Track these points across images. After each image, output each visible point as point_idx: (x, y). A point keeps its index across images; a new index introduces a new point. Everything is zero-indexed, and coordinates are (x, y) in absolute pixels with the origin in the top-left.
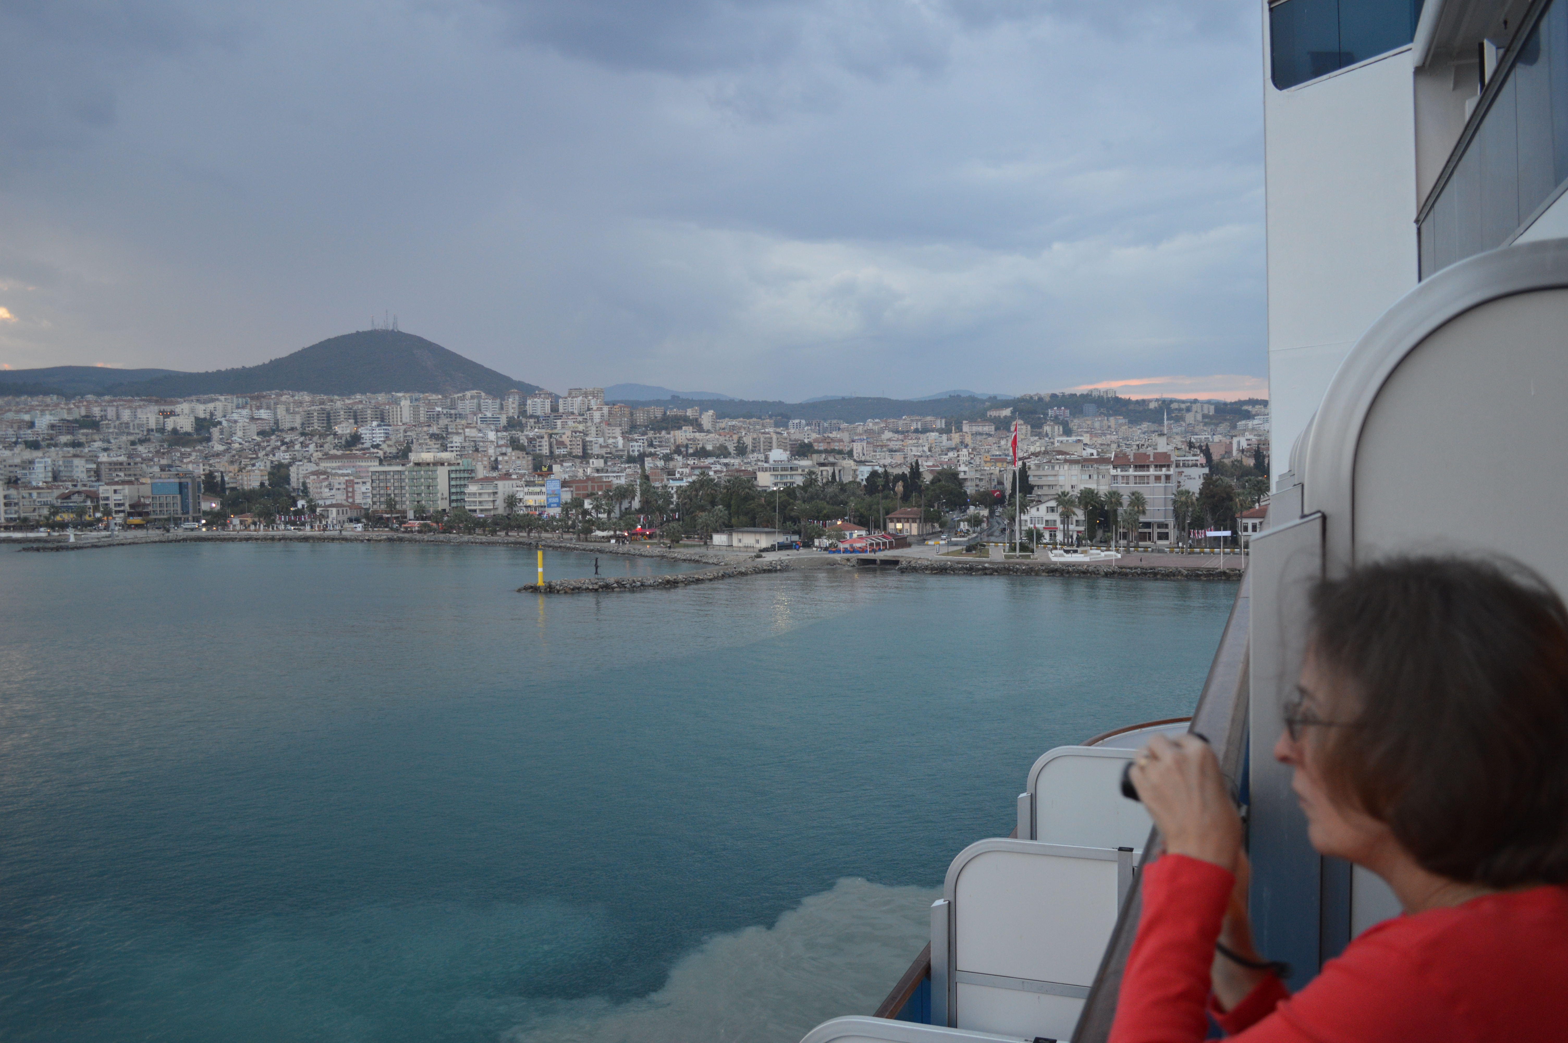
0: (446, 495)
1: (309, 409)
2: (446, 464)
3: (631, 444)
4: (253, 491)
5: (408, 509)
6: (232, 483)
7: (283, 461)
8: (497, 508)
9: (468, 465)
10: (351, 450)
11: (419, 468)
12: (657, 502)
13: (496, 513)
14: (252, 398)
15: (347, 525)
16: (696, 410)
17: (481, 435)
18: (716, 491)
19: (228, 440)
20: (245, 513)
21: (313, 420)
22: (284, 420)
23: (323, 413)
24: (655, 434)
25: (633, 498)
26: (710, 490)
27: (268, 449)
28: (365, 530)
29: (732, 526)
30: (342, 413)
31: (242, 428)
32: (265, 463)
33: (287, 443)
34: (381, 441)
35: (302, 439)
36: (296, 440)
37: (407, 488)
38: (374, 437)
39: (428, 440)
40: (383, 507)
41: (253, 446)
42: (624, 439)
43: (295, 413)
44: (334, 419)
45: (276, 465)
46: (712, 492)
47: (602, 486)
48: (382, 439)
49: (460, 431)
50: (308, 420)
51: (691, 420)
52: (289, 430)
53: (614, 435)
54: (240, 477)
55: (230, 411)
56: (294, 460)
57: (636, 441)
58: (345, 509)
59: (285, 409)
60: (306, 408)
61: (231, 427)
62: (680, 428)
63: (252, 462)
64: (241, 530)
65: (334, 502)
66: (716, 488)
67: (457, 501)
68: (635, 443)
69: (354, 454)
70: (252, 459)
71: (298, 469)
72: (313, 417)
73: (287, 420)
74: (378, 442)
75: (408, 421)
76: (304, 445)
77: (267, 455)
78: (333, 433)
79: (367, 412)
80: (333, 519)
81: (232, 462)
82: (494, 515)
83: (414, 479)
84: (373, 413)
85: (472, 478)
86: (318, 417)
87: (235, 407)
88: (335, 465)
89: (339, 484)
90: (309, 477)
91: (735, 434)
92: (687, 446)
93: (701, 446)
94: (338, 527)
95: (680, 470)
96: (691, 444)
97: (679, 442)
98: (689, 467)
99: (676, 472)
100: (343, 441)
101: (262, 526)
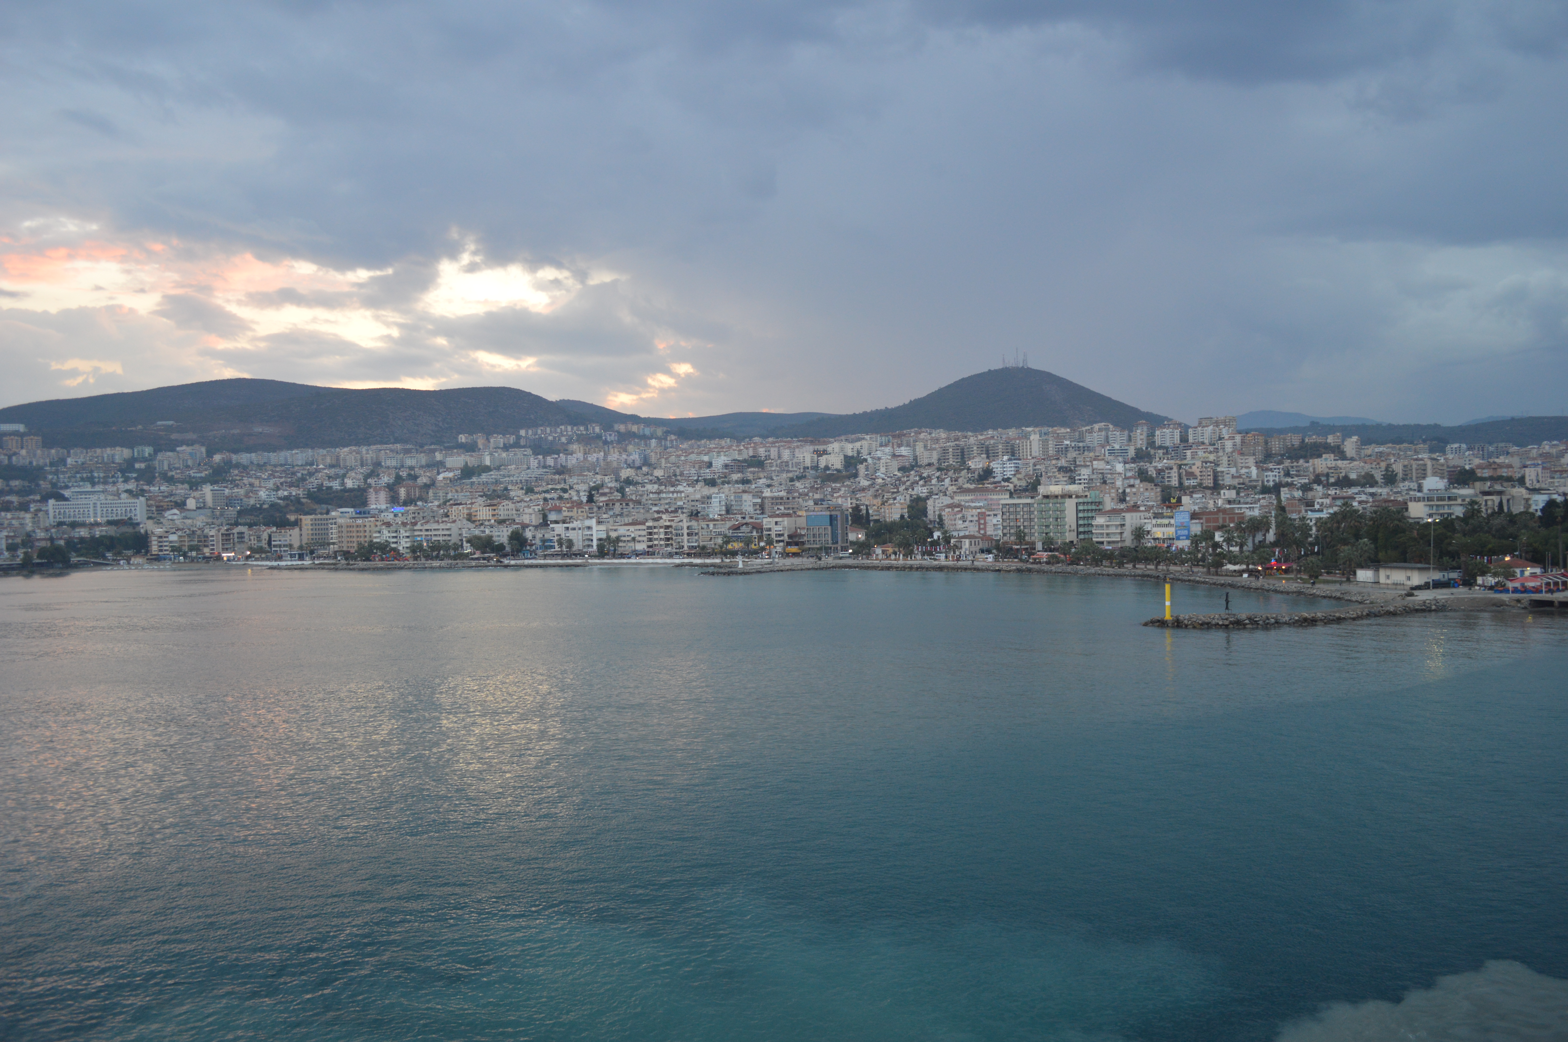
0: (1074, 527)
1: (944, 445)
2: (1074, 496)
3: (1266, 474)
4: (893, 523)
5: (1036, 541)
6: (876, 515)
7: (921, 495)
8: (1124, 541)
9: (1096, 497)
10: (983, 484)
11: (1048, 500)
12: (1294, 534)
13: (1124, 545)
14: (894, 436)
15: (978, 555)
16: (1339, 437)
17: (1109, 467)
18: (1360, 523)
19: (872, 475)
20: (886, 543)
21: (949, 456)
22: (922, 456)
23: (958, 449)
24: (1292, 463)
25: (1268, 531)
26: (1353, 522)
27: (908, 483)
28: (995, 561)
29: (1379, 561)
30: (975, 448)
31: (885, 465)
32: (905, 497)
33: (924, 478)
34: (1012, 475)
35: (938, 474)
36: (933, 474)
37: (1036, 520)
38: (1004, 471)
39: (1057, 473)
40: (1013, 538)
41: (894, 481)
42: (1258, 469)
43: (932, 449)
45: (915, 498)
46: (1356, 524)
47: (1234, 518)
48: (1013, 473)
49: (1088, 464)
50: (944, 456)
51: (1333, 448)
53: (1247, 465)
54: (883, 510)
55: (874, 449)
56: (931, 494)
57: (1271, 470)
58: (977, 540)
59: (923, 446)
60: (942, 445)
61: (875, 464)
62: (1320, 456)
63: (893, 496)
64: (883, 559)
65: (967, 533)
66: (1360, 520)
67: (1084, 533)
68: (1270, 473)
69: (986, 487)
70: (893, 493)
71: (935, 502)
72: (948, 453)
73: (925, 456)
74: (1008, 476)
75: (1037, 454)
76: (940, 479)
77: (907, 489)
78: (966, 467)
79: (998, 447)
80: (966, 550)
81: (876, 496)
82: (1122, 547)
83: (1042, 511)
84: (1004, 448)
85: (1100, 510)
86: (953, 453)
87: (879, 445)
88: (968, 498)
89: (972, 516)
90: (944, 510)
91: (1383, 461)
92: (1327, 475)
93: (1343, 474)
94: (970, 558)
95: (1320, 501)
96: (1333, 473)
97: (1319, 470)
98: (1330, 498)
99: (1316, 503)
100: (976, 475)
101: (901, 556)
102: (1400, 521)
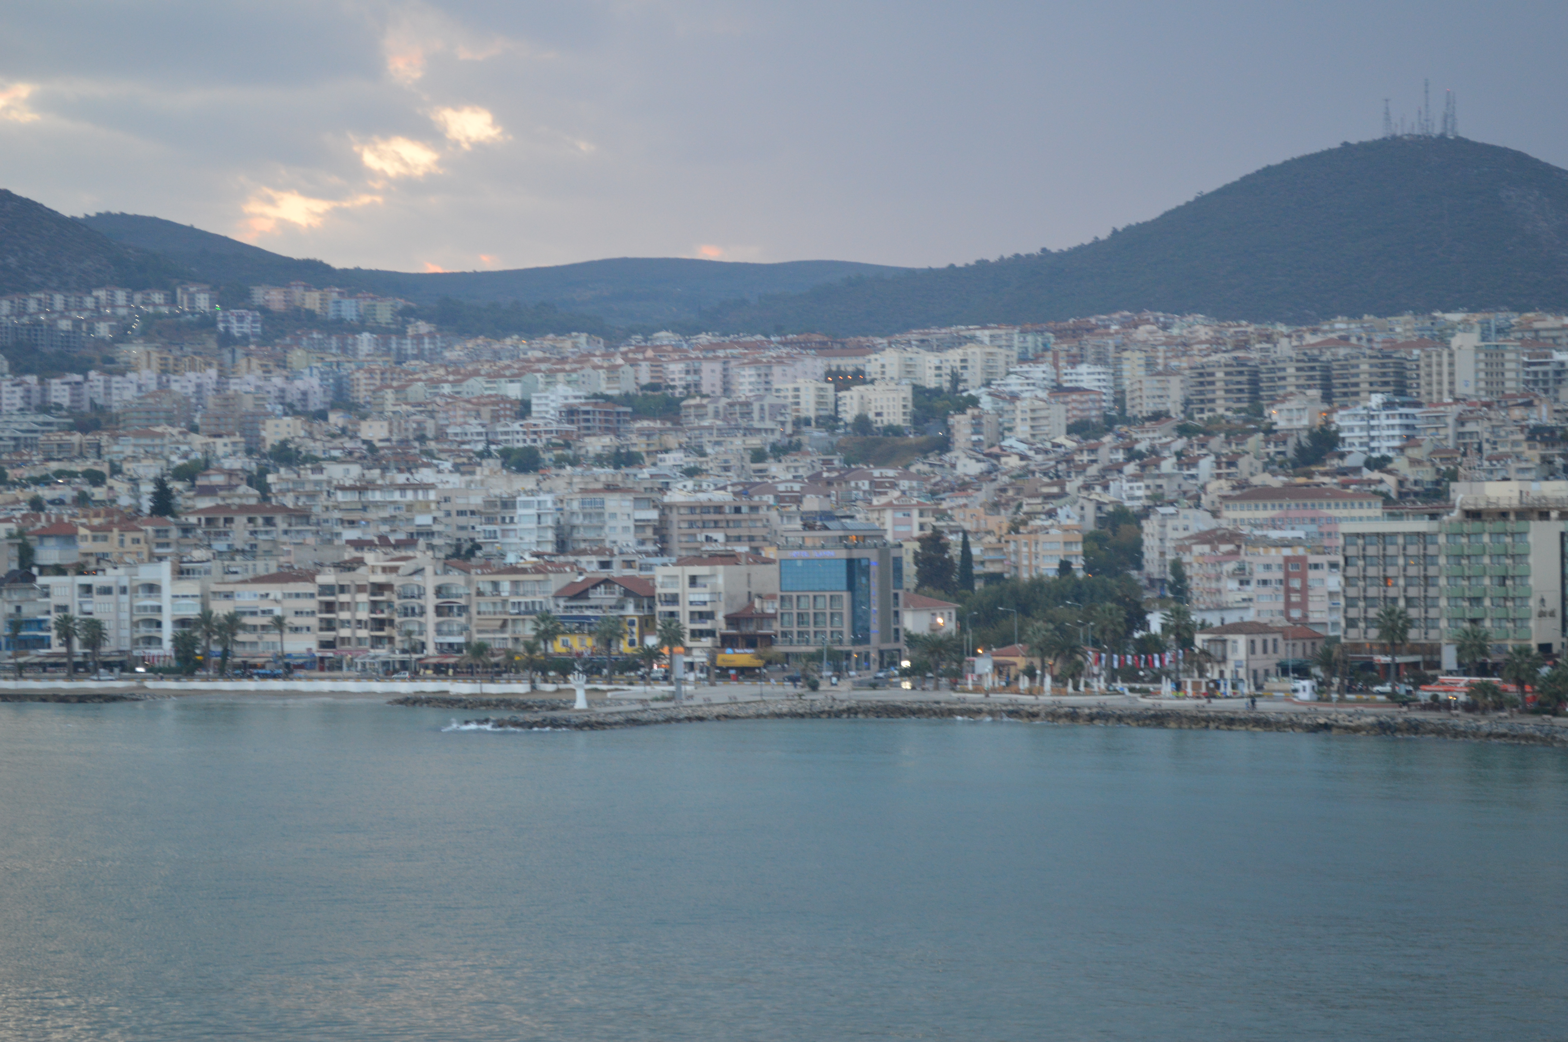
0: (1554, 602)
1: (1205, 360)
2: (1554, 514)
4: (1038, 584)
5: (1444, 641)
6: (993, 561)
7: (1127, 504)
10: (1310, 475)
11: (1475, 526)
14: (1060, 334)
15: (1274, 683)
19: (992, 445)
20: (1011, 643)
21: (1214, 391)
22: (1138, 393)
23: (1241, 373)
27: (1093, 470)
28: (1319, 699)
30: (1291, 371)
31: (1029, 415)
32: (1082, 508)
33: (1140, 455)
34: (1394, 448)
35: (1180, 444)
36: (1166, 446)
37: (1442, 582)
38: (1372, 438)
39: (1524, 446)
40: (1374, 633)
41: (1053, 463)
43: (1169, 372)
44: (1270, 388)
45: (1109, 513)
48: (1397, 443)
50: (1201, 393)
52: (1148, 419)
54: (1012, 547)
55: (1002, 370)
56: (1158, 499)
58: (1270, 638)
59: (1142, 362)
60: (1198, 360)
61: (1000, 413)
63: (1048, 507)
64: (994, 690)
65: (1250, 616)
69: (1318, 485)
70: (1048, 497)
71: (1163, 526)
72: (1212, 383)
73: (1145, 393)
74: (1384, 452)
75: (1470, 390)
76: (1184, 460)
77: (1087, 487)
78: (1263, 426)
79: (1357, 366)
80: (1238, 665)
81: (995, 507)
83: (1461, 556)
84: (1375, 370)
86: (1227, 383)
87: (1014, 359)
88: (1262, 515)
89: (1268, 567)
90: (1189, 549)
94: (1246, 689)
100: (1290, 450)
101: (1048, 680)
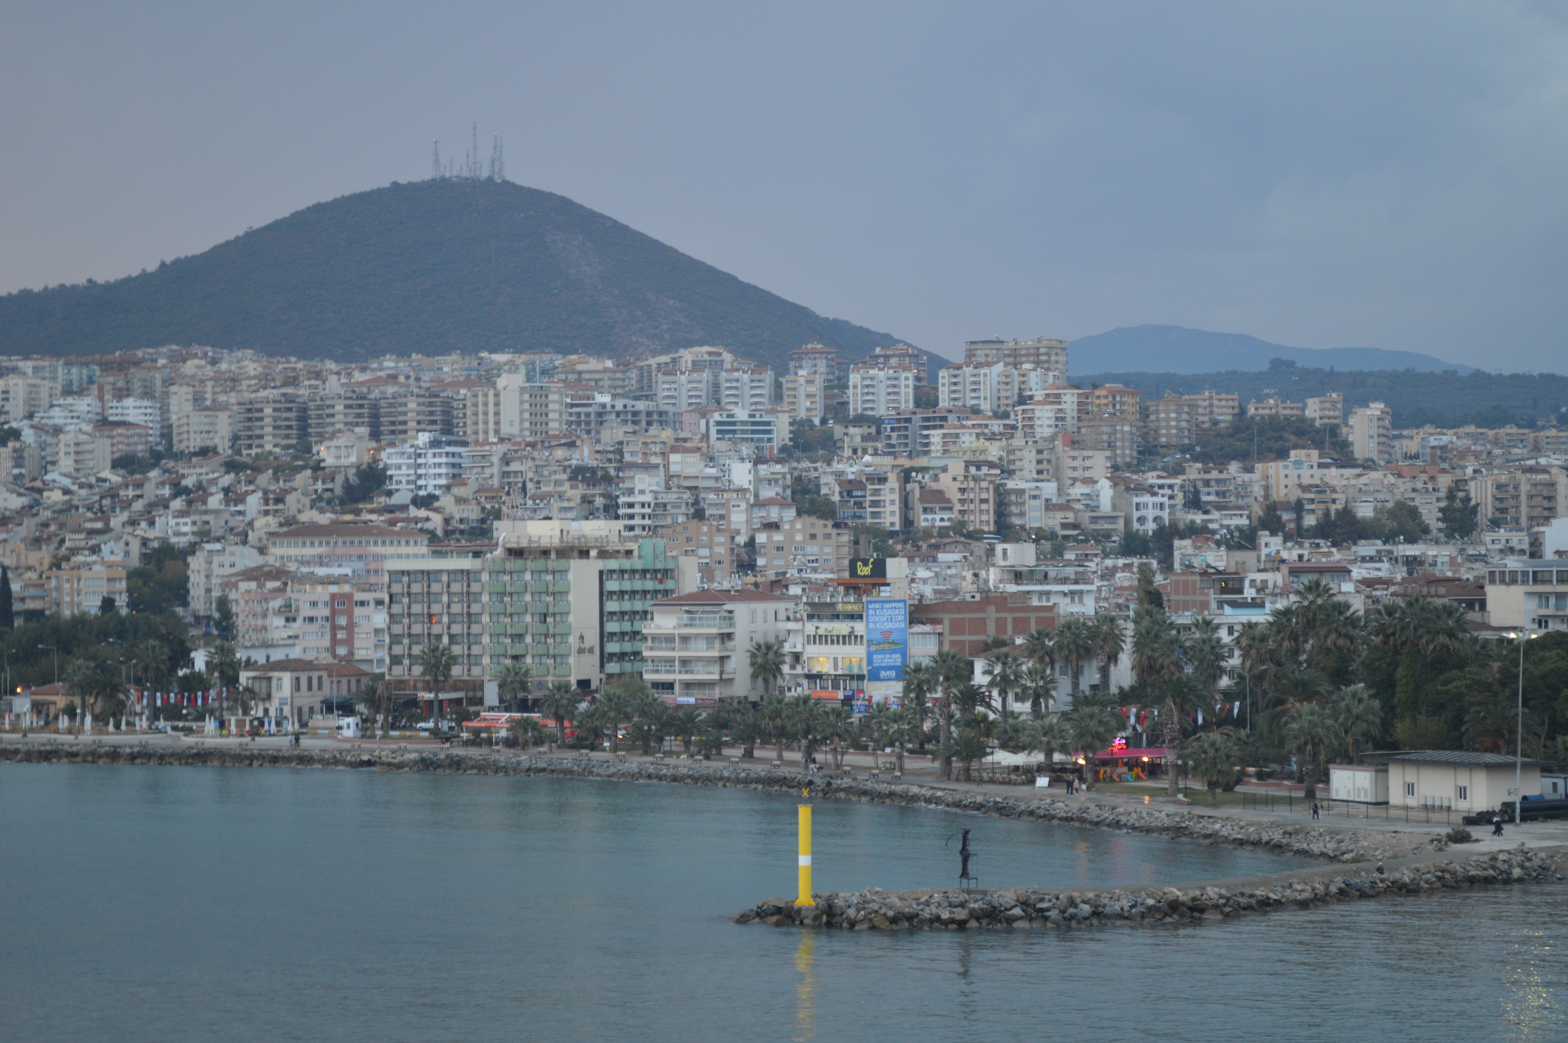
0: (593, 639)
1: (253, 395)
2: (593, 553)
3: (1136, 500)
4: (80, 621)
5: (486, 678)
6: (33, 598)
7: (173, 540)
8: (730, 680)
9: (655, 556)
10: (357, 512)
11: (518, 563)
12: (1180, 668)
13: (728, 692)
14: (107, 367)
15: (318, 720)
16: (1334, 402)
17: (712, 471)
18: (1352, 639)
19: (34, 479)
20: (51, 681)
21: (262, 428)
22: (185, 428)
23: (289, 410)
24: (1207, 472)
25: (1113, 658)
26: (1333, 636)
27: (138, 506)
28: (363, 736)
29: (1395, 746)
30: (339, 408)
31: (72, 449)
32: (127, 544)
33: (187, 491)
34: (440, 487)
35: (227, 480)
36: (214, 481)
37: (485, 619)
38: (420, 477)
39: (567, 485)
40: (418, 670)
41: (97, 498)
42: (1115, 485)
43: (216, 407)
44: (318, 425)
45: (154, 549)
46: (1341, 642)
47: (1028, 620)
48: (443, 481)
49: (654, 460)
50: (249, 428)
51: (1318, 431)
52: (196, 454)
53: (1087, 474)
54: (53, 583)
55: (45, 402)
56: (204, 535)
57: (1151, 490)
58: (315, 675)
59: (190, 397)
60: (247, 396)
61: (43, 446)
62: (1282, 454)
63: (91, 542)
64: (32, 730)
65: (296, 653)
66: (1352, 632)
67: (621, 656)
68: (1147, 499)
69: (365, 522)
70: (92, 532)
71: (210, 563)
72: (261, 419)
73: (192, 428)
74: (430, 489)
75: (515, 430)
76: (232, 496)
77: (133, 523)
78: (311, 463)
79: (405, 405)
80: (283, 703)
81: (37, 542)
82: (721, 700)
83: (504, 594)
84: (422, 408)
85: (666, 592)
86: (275, 419)
87: (59, 391)
88: (309, 551)
89: (314, 604)
90: (235, 586)
91: (1444, 471)
92: (1298, 508)
93: (1339, 506)
94: (290, 727)
95: (1259, 577)
96: (1312, 501)
97: (1279, 494)
98: (1284, 569)
99: (1247, 583)
100: (338, 487)
101: (88, 719)
102: (1451, 635)
